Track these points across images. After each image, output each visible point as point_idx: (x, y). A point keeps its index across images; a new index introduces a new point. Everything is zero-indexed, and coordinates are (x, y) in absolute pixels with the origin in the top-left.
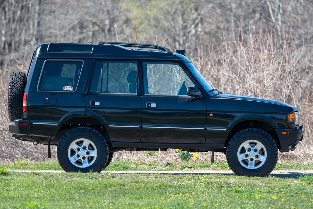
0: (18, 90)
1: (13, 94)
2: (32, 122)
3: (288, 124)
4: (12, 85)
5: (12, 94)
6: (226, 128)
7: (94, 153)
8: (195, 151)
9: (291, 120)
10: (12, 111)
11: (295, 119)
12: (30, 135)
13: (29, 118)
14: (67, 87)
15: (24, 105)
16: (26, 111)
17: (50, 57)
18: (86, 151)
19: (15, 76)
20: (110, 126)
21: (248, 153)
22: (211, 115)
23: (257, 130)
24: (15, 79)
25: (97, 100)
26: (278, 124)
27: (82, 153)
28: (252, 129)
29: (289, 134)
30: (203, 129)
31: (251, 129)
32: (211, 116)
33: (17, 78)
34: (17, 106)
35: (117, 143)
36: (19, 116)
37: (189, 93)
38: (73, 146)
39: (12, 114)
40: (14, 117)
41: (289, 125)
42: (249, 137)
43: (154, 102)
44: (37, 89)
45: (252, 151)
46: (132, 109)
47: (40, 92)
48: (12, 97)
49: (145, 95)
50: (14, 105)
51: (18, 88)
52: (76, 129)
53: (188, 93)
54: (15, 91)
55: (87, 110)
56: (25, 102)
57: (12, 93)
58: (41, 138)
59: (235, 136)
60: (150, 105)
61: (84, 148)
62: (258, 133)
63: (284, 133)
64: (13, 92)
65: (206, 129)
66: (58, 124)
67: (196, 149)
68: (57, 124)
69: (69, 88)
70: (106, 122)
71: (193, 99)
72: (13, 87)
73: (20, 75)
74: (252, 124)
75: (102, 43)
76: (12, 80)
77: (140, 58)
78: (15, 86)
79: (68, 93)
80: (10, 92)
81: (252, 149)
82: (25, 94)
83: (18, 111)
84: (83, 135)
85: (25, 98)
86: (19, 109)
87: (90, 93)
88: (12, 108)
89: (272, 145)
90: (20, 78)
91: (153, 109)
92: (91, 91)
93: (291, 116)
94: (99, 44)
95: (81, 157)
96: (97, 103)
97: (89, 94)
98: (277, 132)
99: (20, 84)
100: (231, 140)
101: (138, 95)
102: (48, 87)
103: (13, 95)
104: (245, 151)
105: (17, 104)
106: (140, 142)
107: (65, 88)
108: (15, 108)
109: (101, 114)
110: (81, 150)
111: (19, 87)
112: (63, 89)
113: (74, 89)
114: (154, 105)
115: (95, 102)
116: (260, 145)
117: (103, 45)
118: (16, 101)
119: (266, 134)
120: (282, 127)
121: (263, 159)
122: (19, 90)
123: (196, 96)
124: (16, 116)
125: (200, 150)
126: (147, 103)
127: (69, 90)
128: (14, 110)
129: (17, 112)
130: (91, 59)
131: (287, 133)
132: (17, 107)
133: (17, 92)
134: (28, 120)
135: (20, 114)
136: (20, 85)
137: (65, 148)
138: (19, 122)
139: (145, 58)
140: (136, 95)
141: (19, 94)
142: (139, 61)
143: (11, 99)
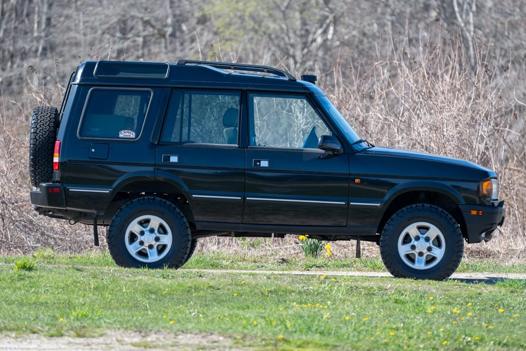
0: (46, 135)
1: (38, 142)
2: (68, 188)
3: (480, 198)
4: (36, 127)
5: (36, 142)
6: (381, 202)
7: (167, 240)
8: (329, 238)
9: (485, 192)
10: (36, 170)
11: (491, 190)
12: (65, 209)
13: (63, 180)
14: (125, 132)
15: (56, 160)
16: (58, 170)
17: (98, 83)
18: (154, 236)
19: (41, 113)
20: (193, 196)
21: (416, 243)
22: (357, 181)
23: (431, 206)
24: (41, 117)
25: (174, 154)
26: (465, 198)
27: (148, 239)
28: (423, 205)
29: (482, 213)
30: (344, 203)
31: (421, 204)
32: (357, 184)
33: (44, 116)
34: (44, 161)
35: (205, 223)
36: (47, 177)
37: (322, 146)
38: (134, 227)
39: (35, 174)
40: (39, 178)
41: (482, 199)
42: (417, 217)
43: (265, 159)
44: (78, 135)
45: (422, 240)
46: (229, 169)
47: (82, 140)
48: (37, 146)
49: (250, 148)
50: (39, 160)
51: (46, 132)
52: (139, 200)
53: (321, 144)
54: (41, 137)
55: (157, 169)
56: (58, 154)
57: (37, 140)
58: (81, 213)
59: (394, 216)
60: (258, 164)
61: (152, 231)
62: (431, 211)
63: (474, 212)
64: (38, 138)
65: (349, 204)
66: (110, 192)
67: (332, 236)
68: (108, 192)
69: (129, 134)
70: (186, 188)
71: (329, 155)
72: (38, 130)
73: (50, 111)
74: (422, 196)
75: (184, 63)
76: (37, 118)
77: (243, 88)
78: (41, 128)
79: (126, 142)
80: (33, 139)
81: (422, 237)
82: (57, 142)
83: (46, 170)
84: (149, 210)
85: (58, 148)
86: (47, 166)
87: (162, 142)
88: (36, 164)
89: (454, 232)
90: (49, 117)
91: (264, 169)
92: (164, 139)
93: (485, 184)
94: (177, 64)
95: (146, 244)
96: (174, 159)
97: (160, 143)
98: (462, 211)
99: (48, 125)
100: (388, 222)
101: (239, 147)
102: (95, 131)
104: (410, 241)
105: (44, 159)
106: (242, 223)
107: (123, 134)
108: (40, 165)
109: (180, 177)
110: (147, 233)
111: (48, 130)
112: (119, 134)
113: (137, 136)
114: (264, 164)
115: (170, 157)
116: (434, 231)
117: (184, 66)
118: (43, 154)
119: (445, 213)
120: (471, 203)
121: (439, 253)
122: (48, 136)
123: (333, 150)
124: (41, 177)
125: (338, 238)
126: (254, 161)
127: (128, 137)
128: (39, 168)
129: (44, 170)
130: (164, 87)
131: (478, 213)
132: (44, 163)
133: (45, 138)
134: (62, 185)
135: (48, 174)
136: (50, 127)
137: (121, 230)
138: (48, 188)
139: (252, 88)
140: (236, 147)
141: (47, 142)
142: (242, 92)
143: (34, 149)
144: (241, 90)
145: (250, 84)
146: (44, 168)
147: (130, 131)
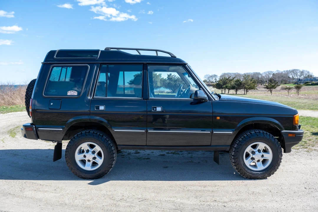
6: (233, 131)
7: (100, 161)
14: (71, 92)
15: (30, 110)
16: (31, 116)
17: (56, 62)
18: (93, 156)
20: (115, 130)
21: (253, 156)
25: (102, 105)
26: (284, 126)
27: (89, 156)
30: (209, 132)
32: (217, 119)
35: (123, 146)
43: (159, 106)
44: (43, 94)
45: (257, 153)
47: (46, 97)
49: (150, 99)
56: (31, 107)
63: (290, 135)
65: (212, 133)
68: (62, 129)
69: (74, 93)
77: (144, 62)
79: (72, 98)
91: (159, 113)
94: (105, 50)
96: (102, 108)
97: (93, 98)
98: (283, 134)
101: (143, 99)
102: (53, 92)
106: (146, 146)
107: (70, 93)
112: (67, 93)
114: (159, 109)
115: (99, 106)
117: (109, 51)
126: (153, 107)
127: (73, 95)
130: (96, 63)
131: (293, 135)
138: (25, 128)
139: (150, 62)
142: (143, 65)
144: (143, 63)
145: (148, 60)
147: (74, 91)
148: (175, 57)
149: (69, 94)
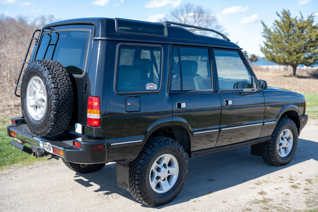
1: (61, 97)
2: (110, 142)
4: (56, 82)
5: (59, 97)
10: (56, 124)
14: (150, 85)
15: (93, 116)
16: (99, 126)
18: (167, 170)
20: (195, 133)
22: (267, 108)
25: (183, 101)
27: (164, 174)
29: (305, 120)
30: (262, 124)
34: (65, 115)
43: (229, 99)
44: (114, 90)
48: (60, 101)
49: (220, 91)
50: (62, 114)
51: (66, 86)
54: (63, 91)
56: (98, 111)
57: (60, 95)
60: (226, 103)
61: (164, 166)
64: (60, 93)
66: (143, 140)
68: (141, 141)
69: (153, 86)
70: (190, 128)
75: (169, 24)
77: (211, 46)
78: (61, 83)
83: (65, 123)
85: (95, 104)
88: (58, 119)
91: (231, 107)
95: (162, 178)
96: (184, 105)
99: (66, 79)
101: (214, 91)
102: (128, 86)
103: (60, 99)
107: (149, 87)
108: (62, 119)
111: (68, 85)
113: (158, 88)
114: (230, 102)
115: (180, 103)
116: (289, 133)
118: (66, 108)
122: (69, 90)
127: (152, 89)
128: (60, 122)
129: (63, 124)
132: (66, 117)
133: (67, 92)
136: (68, 81)
139: (215, 46)
141: (69, 96)
143: (57, 104)
146: (65, 121)
147: (153, 84)
148: (229, 40)
149: (147, 88)
